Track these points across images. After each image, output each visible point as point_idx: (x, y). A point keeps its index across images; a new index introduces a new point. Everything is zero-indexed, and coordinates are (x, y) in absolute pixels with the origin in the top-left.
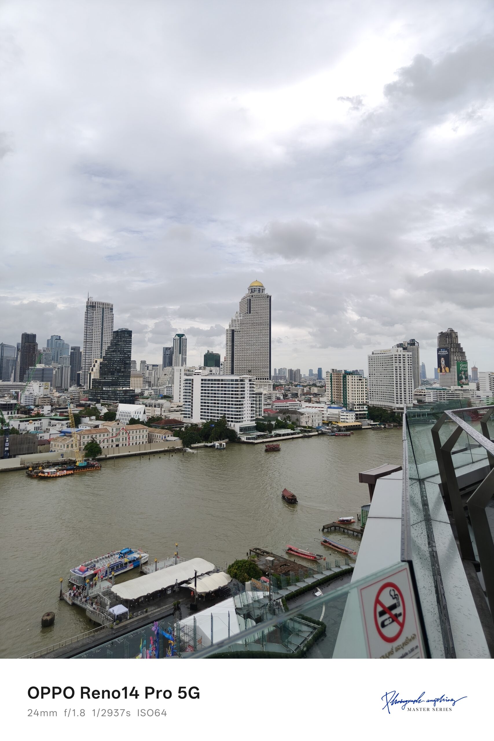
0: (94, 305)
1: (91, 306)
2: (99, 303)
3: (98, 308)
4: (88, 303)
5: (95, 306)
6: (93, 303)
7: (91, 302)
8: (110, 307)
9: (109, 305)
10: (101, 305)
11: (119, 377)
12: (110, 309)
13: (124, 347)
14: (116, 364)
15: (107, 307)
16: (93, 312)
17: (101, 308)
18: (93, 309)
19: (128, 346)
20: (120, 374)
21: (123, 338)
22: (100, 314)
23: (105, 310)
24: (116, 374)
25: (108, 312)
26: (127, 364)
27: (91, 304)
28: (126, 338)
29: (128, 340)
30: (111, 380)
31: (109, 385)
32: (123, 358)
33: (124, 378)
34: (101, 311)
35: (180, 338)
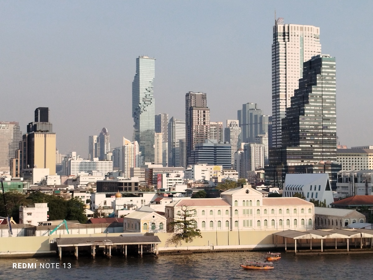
1: (280, 33)
3: (293, 37)
6: (284, 28)
7: (280, 27)
8: (314, 32)
9: (311, 31)
10: (298, 31)
11: (314, 144)
12: (313, 36)
13: (321, 89)
14: (307, 119)
15: (307, 33)
16: (285, 44)
17: (298, 36)
18: (284, 39)
19: (328, 88)
20: (316, 138)
21: (320, 73)
22: (296, 46)
23: (306, 39)
24: (309, 138)
25: (310, 41)
26: (328, 119)
27: (280, 30)
28: (325, 72)
29: (328, 76)
30: (300, 150)
31: (297, 159)
32: (321, 108)
33: (324, 146)
34: (298, 42)
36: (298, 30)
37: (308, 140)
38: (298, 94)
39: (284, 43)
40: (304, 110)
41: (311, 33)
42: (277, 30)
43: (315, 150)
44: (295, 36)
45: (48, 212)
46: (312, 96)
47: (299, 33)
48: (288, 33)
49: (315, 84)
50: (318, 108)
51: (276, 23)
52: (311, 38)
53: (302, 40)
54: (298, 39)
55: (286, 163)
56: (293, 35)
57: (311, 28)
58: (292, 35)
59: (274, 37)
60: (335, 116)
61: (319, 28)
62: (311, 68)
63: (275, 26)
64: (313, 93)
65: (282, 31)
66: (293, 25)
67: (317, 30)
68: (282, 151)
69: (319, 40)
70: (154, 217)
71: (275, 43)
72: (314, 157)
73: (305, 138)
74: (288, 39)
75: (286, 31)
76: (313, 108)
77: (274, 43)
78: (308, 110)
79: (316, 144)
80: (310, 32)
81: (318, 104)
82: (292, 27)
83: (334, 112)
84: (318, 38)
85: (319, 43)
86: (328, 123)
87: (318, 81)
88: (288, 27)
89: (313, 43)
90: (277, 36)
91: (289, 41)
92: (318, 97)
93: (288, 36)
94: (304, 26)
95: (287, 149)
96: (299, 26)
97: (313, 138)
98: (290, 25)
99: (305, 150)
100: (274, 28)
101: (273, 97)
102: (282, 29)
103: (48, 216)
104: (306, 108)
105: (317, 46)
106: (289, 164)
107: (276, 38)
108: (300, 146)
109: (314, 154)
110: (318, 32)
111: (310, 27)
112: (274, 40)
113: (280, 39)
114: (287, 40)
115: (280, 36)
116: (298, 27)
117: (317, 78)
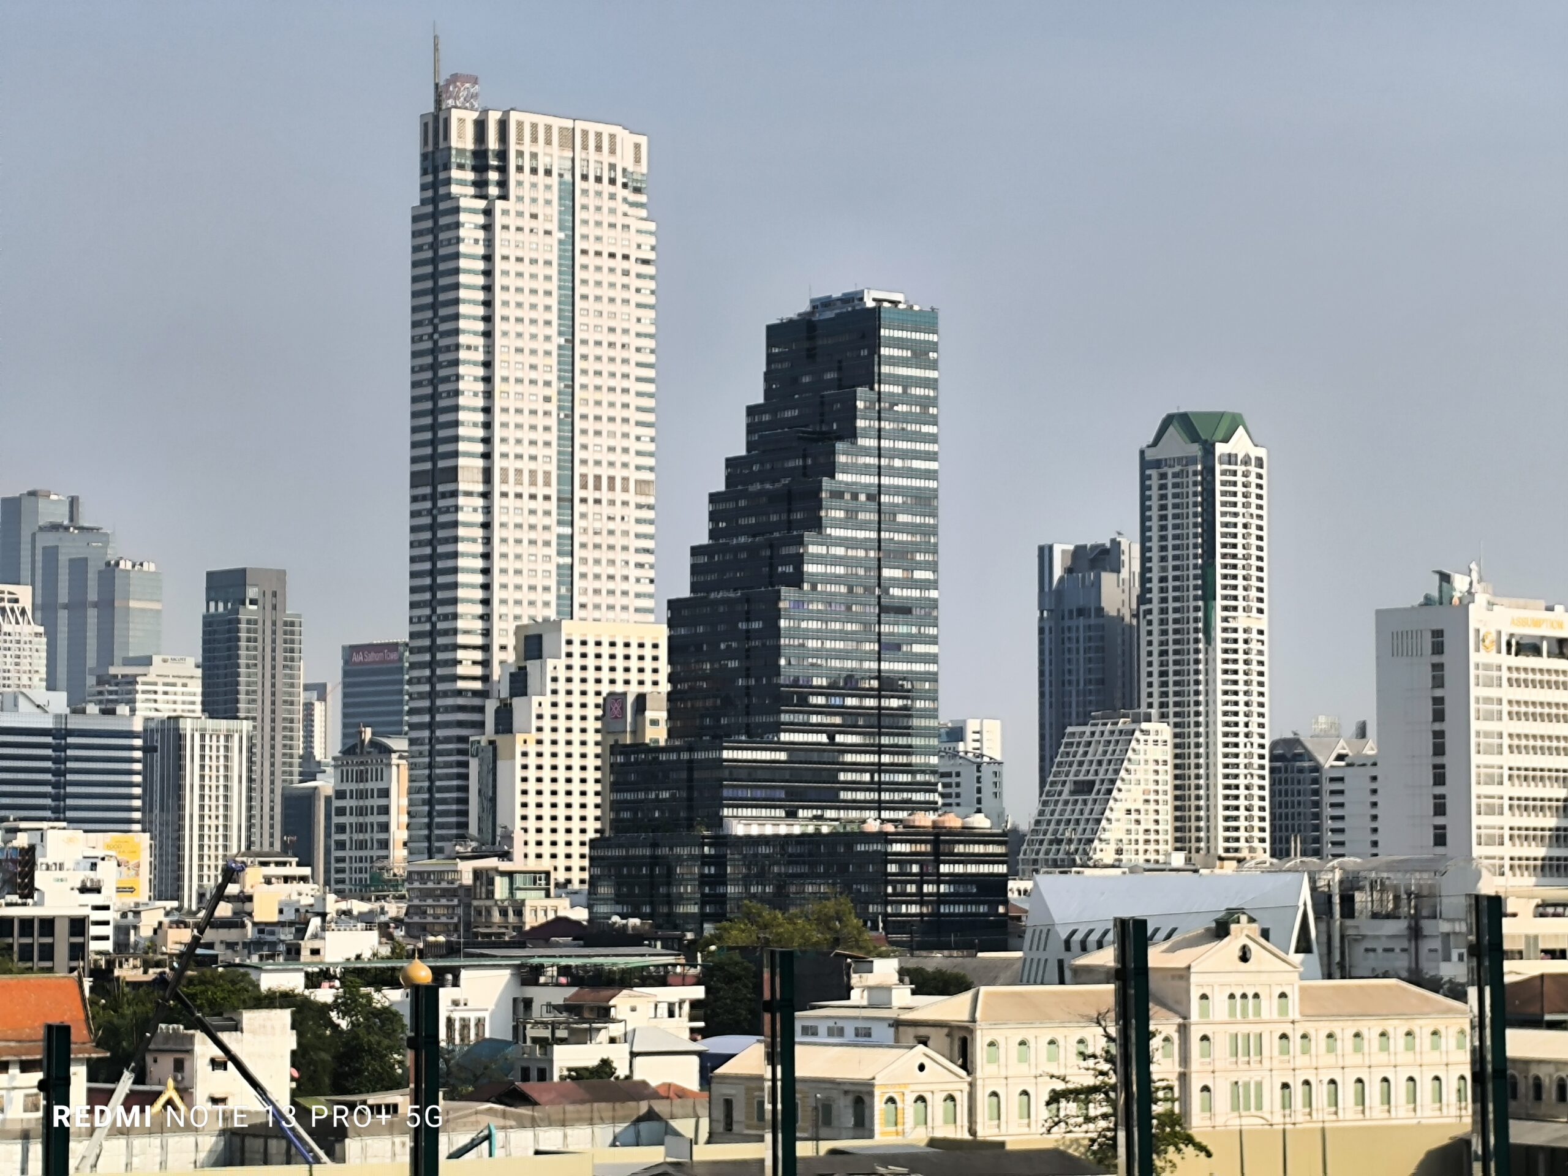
0: (491, 143)
1: (462, 151)
9: (613, 151)
10: (548, 149)
11: (844, 729)
12: (620, 180)
13: (873, 461)
14: (813, 606)
15: (593, 161)
16: (488, 212)
17: (548, 172)
18: (480, 185)
19: (905, 455)
20: (850, 702)
21: (870, 379)
22: (540, 225)
23: (585, 192)
24: (821, 700)
25: (606, 204)
26: (904, 610)
27: (462, 139)
28: (895, 380)
29: (905, 398)
30: (782, 756)
31: (769, 803)
32: (872, 554)
33: (885, 740)
34: (548, 202)
35: (1209, 450)
36: (548, 142)
37: (819, 710)
39: (482, 204)
40: (799, 561)
41: (612, 160)
42: (447, 137)
43: (849, 758)
44: (534, 171)
45: (293, 1053)
46: (838, 495)
47: (554, 156)
48: (502, 155)
49: (851, 434)
50: (861, 553)
51: (438, 102)
52: (612, 189)
53: (569, 194)
54: (548, 187)
55: (719, 822)
56: (527, 169)
57: (612, 137)
58: (520, 169)
59: (424, 172)
60: (933, 594)
61: (643, 140)
63: (436, 118)
64: (840, 477)
65: (469, 145)
66: (528, 118)
67: (637, 146)
68: (691, 761)
69: (643, 198)
70: (922, 1068)
71: (435, 201)
72: (843, 795)
73: (803, 701)
74: (503, 184)
75: (493, 144)
76: (840, 551)
77: (423, 202)
78: (819, 559)
79: (850, 728)
80: (606, 157)
81: (861, 534)
82: (520, 124)
83: (928, 575)
84: (637, 190)
85: (643, 213)
86: (903, 629)
87: (860, 423)
88: (503, 125)
89: (619, 213)
90: (447, 167)
91: (504, 197)
92: (862, 497)
93: (503, 169)
94: (580, 125)
95: (726, 754)
96: (557, 123)
97: (837, 701)
98: (514, 117)
99: (802, 756)
100: (426, 125)
101: (416, 479)
102: (470, 131)
103: (296, 1074)
104: (812, 549)
105: (639, 231)
106: (739, 829)
107: (442, 176)
108: (785, 737)
109: (842, 776)
110: (637, 160)
111: (606, 130)
112: (424, 188)
113: (462, 183)
114: (493, 191)
115: (461, 167)
116: (549, 128)
117: (860, 405)
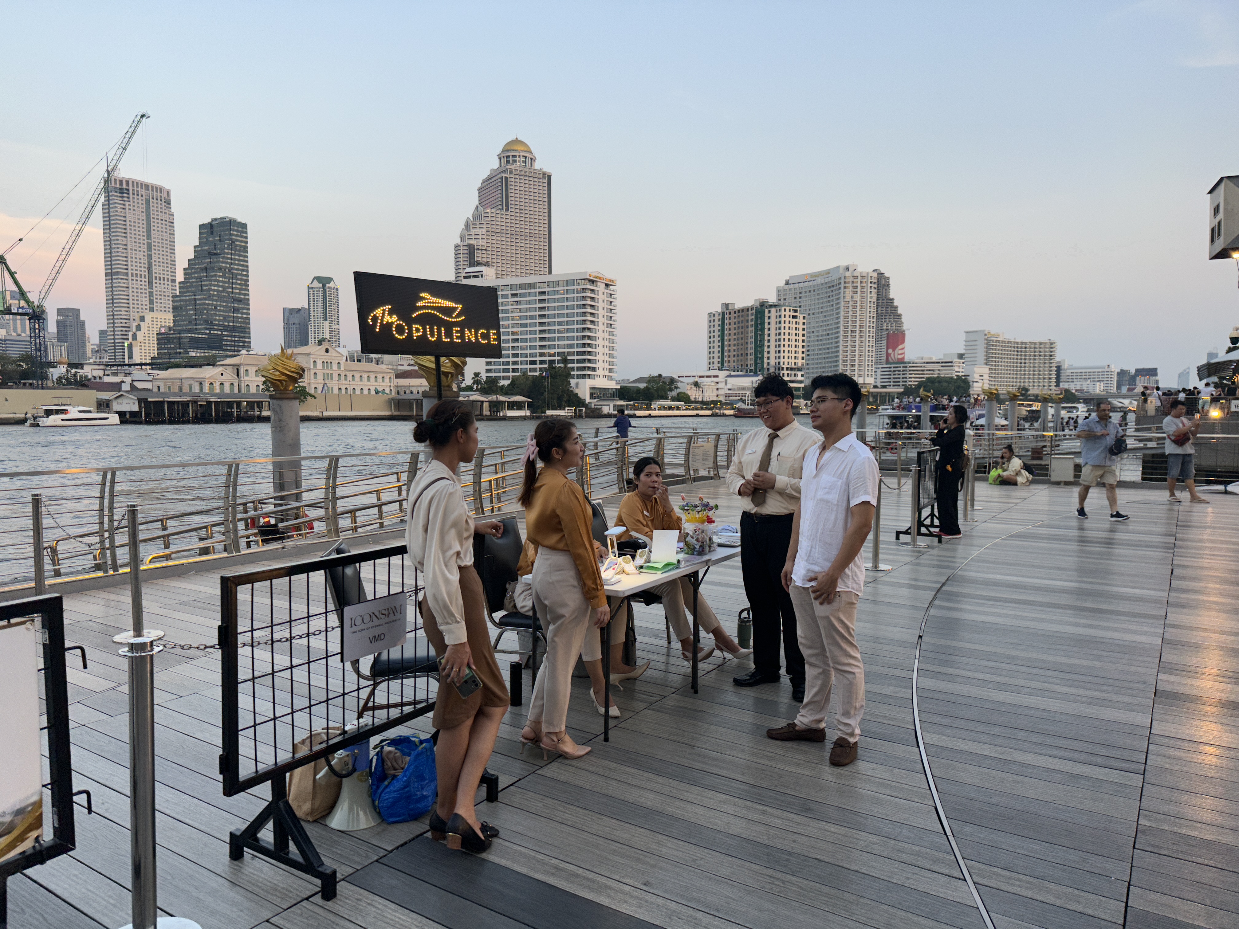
0: (124, 186)
1: (116, 188)
2: (136, 184)
3: (135, 196)
4: (107, 181)
5: (128, 190)
6: (121, 181)
7: (115, 180)
8: (164, 195)
9: (161, 192)
10: (141, 190)
11: (223, 331)
12: (163, 200)
13: (230, 261)
14: (214, 298)
15: (155, 194)
16: (124, 204)
17: (142, 196)
18: (121, 197)
19: (239, 261)
20: (226, 323)
21: (229, 239)
22: (140, 210)
23: (153, 202)
24: (217, 323)
25: (159, 206)
26: (240, 301)
27: (115, 184)
28: (236, 240)
29: (239, 245)
34: (142, 204)
35: (324, 286)
38: (195, 264)
39: (122, 202)
41: (161, 195)
42: (110, 183)
43: (226, 338)
44: (138, 195)
46: (220, 269)
47: (143, 192)
49: (222, 254)
50: (227, 285)
51: (108, 174)
52: (161, 202)
53: (148, 201)
58: (133, 194)
60: (248, 297)
62: (212, 233)
64: (221, 264)
65: (118, 186)
67: (168, 192)
69: (170, 206)
70: (222, 374)
71: (108, 200)
74: (128, 197)
77: (104, 200)
79: (226, 330)
81: (227, 280)
82: (133, 182)
83: (247, 292)
84: (168, 204)
85: (171, 210)
86: (240, 306)
87: (226, 251)
88: (128, 182)
89: (163, 209)
90: (111, 191)
91: (129, 201)
92: (227, 271)
93: (128, 193)
95: (190, 335)
96: (144, 183)
97: (222, 323)
99: (212, 337)
101: (106, 274)
102: (117, 182)
104: (213, 283)
105: (169, 214)
109: (224, 343)
110: (168, 196)
111: (158, 186)
